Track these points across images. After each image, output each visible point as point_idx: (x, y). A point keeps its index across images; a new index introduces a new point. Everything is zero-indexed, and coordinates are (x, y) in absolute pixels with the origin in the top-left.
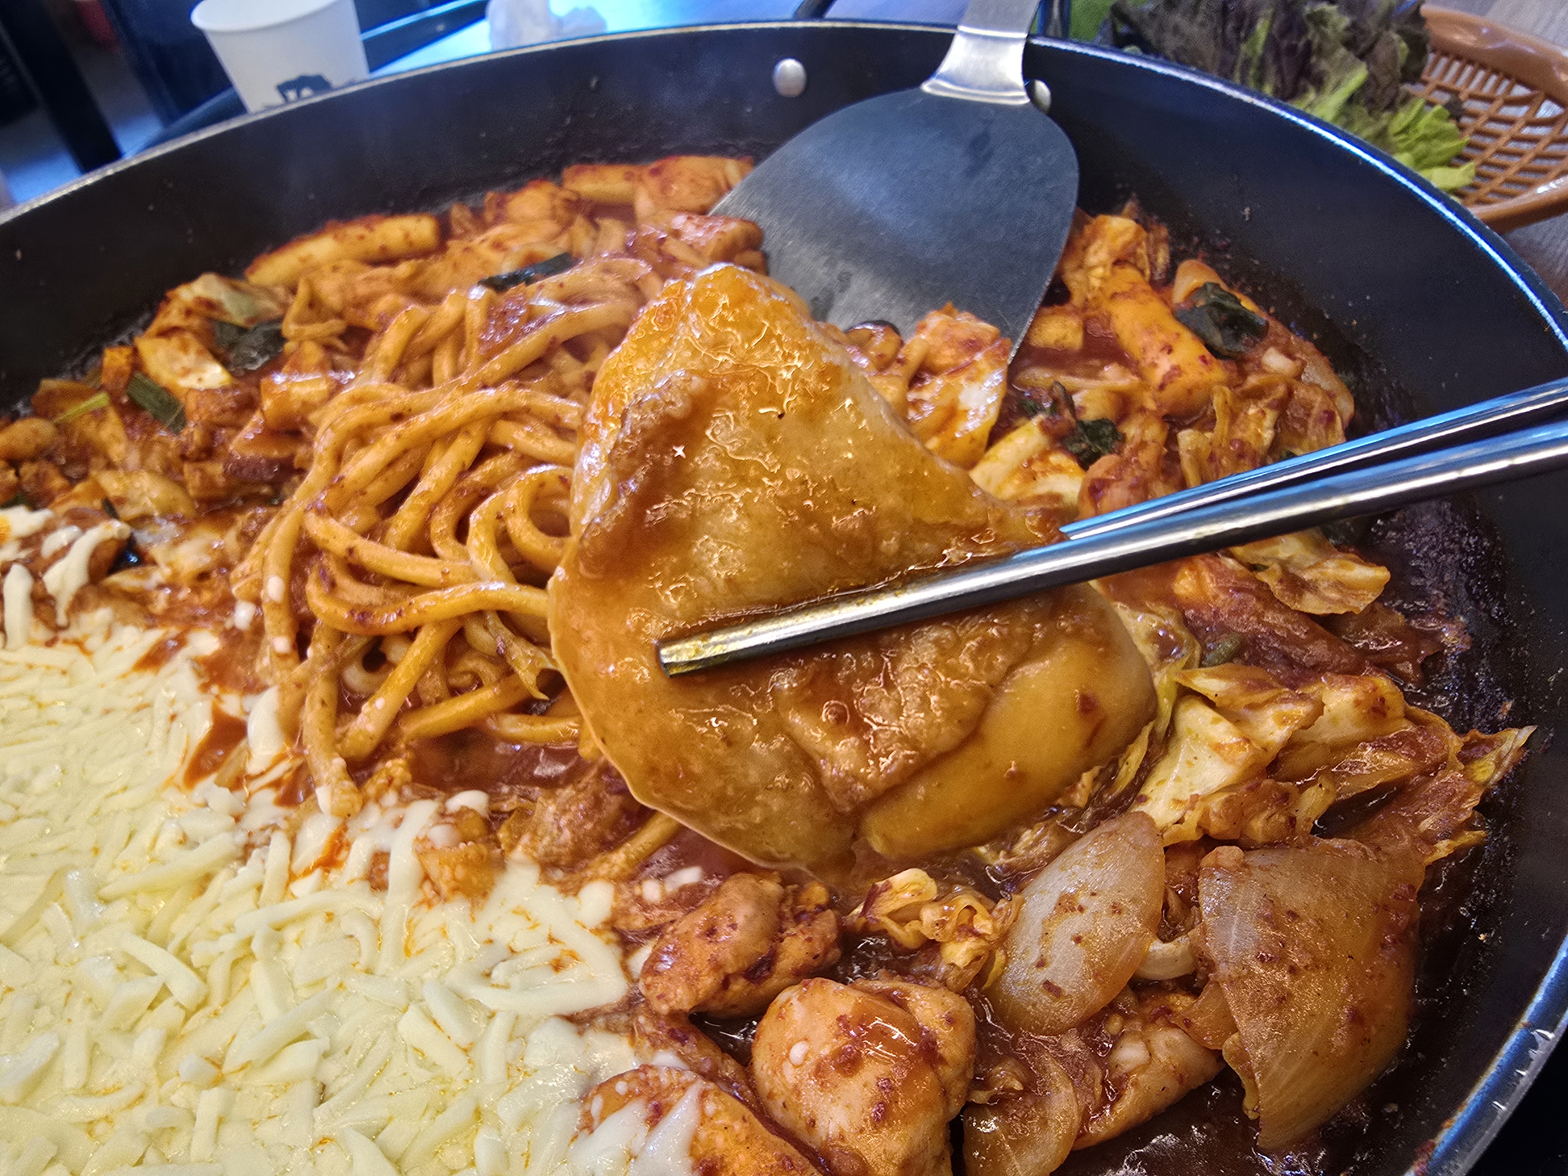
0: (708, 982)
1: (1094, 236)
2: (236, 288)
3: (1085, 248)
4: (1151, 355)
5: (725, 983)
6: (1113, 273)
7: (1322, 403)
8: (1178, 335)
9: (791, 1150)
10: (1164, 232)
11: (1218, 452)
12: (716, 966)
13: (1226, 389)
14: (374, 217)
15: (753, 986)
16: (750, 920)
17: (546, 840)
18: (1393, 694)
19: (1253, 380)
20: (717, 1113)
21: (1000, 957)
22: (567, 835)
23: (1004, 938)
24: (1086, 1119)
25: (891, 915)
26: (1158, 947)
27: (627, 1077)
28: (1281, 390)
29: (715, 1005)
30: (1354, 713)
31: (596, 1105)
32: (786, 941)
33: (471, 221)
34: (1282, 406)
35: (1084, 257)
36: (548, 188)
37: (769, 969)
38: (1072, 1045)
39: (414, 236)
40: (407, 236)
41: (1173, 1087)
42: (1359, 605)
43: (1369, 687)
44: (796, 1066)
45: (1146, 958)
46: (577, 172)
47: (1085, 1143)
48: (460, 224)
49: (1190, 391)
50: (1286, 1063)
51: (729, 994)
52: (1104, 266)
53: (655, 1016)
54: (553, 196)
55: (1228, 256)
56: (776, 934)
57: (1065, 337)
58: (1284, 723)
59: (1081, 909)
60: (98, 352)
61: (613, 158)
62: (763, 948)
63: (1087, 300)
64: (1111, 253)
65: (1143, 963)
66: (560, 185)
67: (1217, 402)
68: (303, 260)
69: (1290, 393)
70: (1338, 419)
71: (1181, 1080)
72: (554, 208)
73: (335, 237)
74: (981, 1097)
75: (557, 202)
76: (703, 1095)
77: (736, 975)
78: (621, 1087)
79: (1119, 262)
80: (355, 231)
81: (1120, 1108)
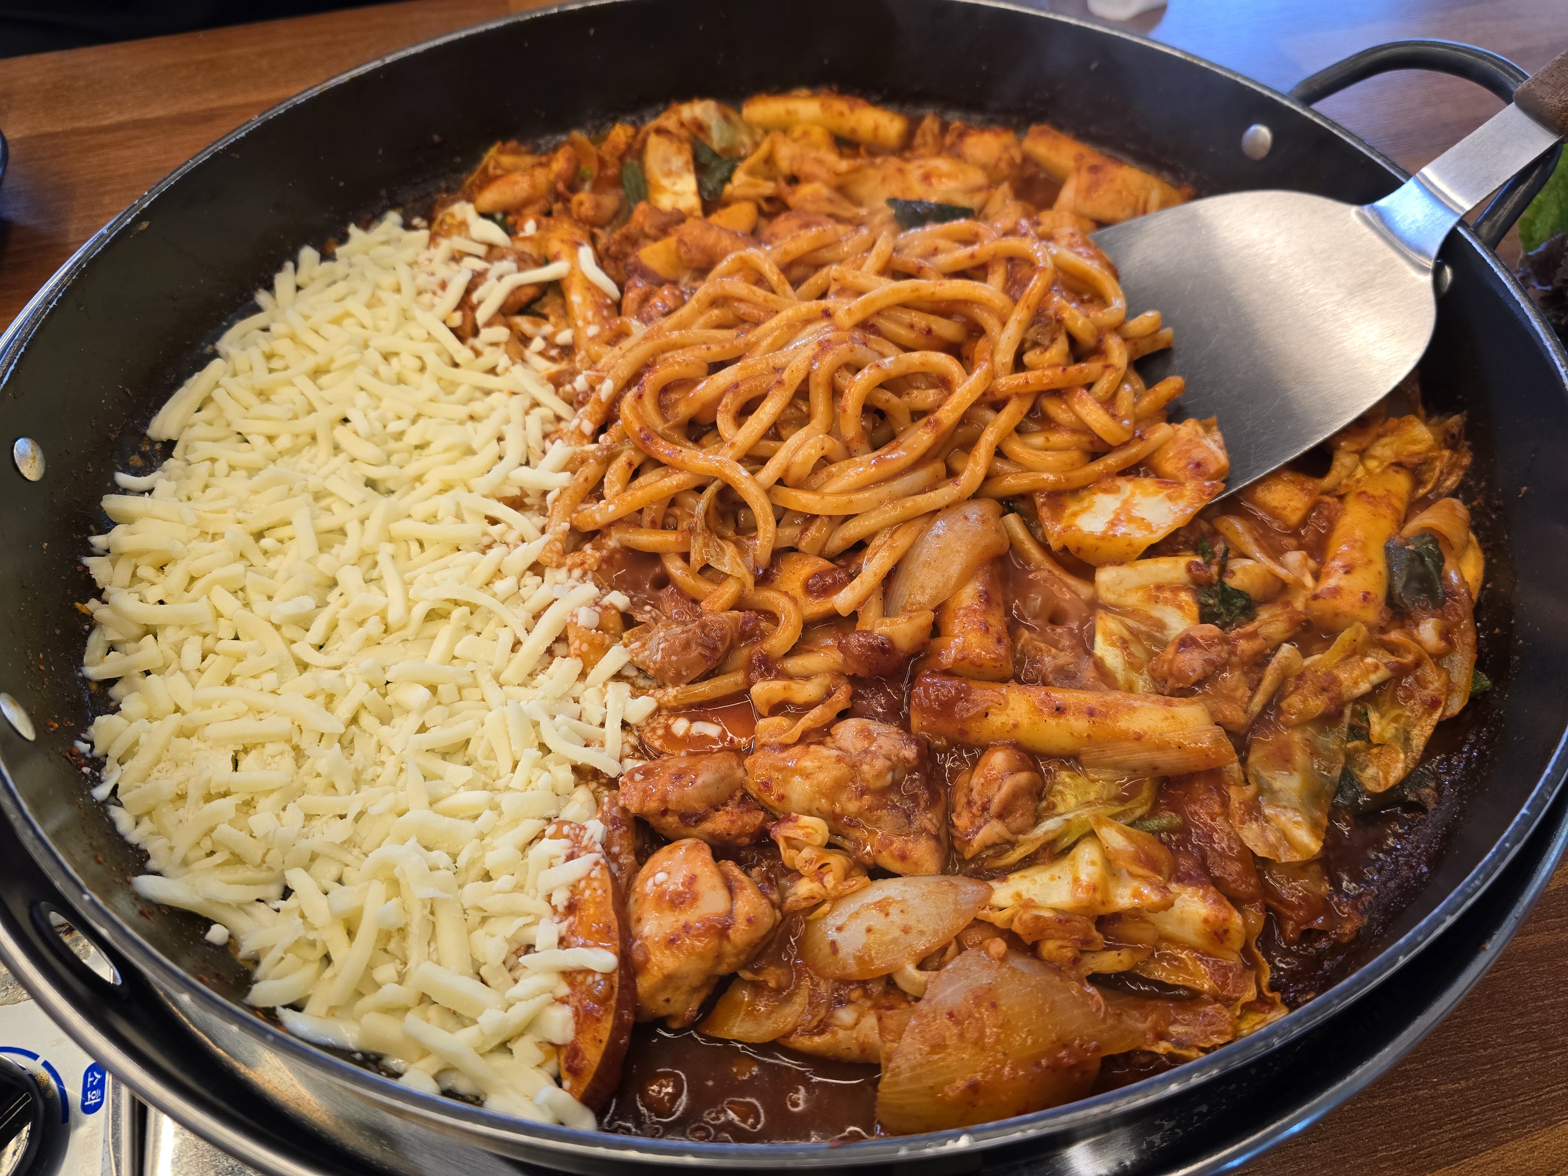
0: (653, 805)
1: (1392, 432)
2: (726, 118)
3: (1380, 436)
4: (1337, 564)
5: (665, 812)
6: (1383, 472)
7: (1437, 689)
8: (1370, 561)
9: (615, 925)
10: (1466, 461)
11: (1309, 675)
12: (664, 800)
13: (1364, 629)
14: (861, 102)
15: (680, 825)
16: (705, 786)
17: (647, 653)
18: (1239, 932)
19: (1395, 636)
20: (595, 879)
21: (826, 907)
22: (659, 657)
23: (838, 899)
24: (794, 1030)
25: (787, 839)
26: (910, 969)
27: (573, 825)
28: (1409, 659)
29: (652, 821)
30: (1200, 926)
31: (551, 829)
32: (721, 812)
33: (934, 136)
34: (1400, 672)
35: (1372, 443)
36: (1008, 138)
37: (696, 822)
38: (824, 988)
39: (881, 132)
40: (876, 128)
41: (856, 1051)
42: (1286, 857)
43: (1222, 915)
44: (655, 884)
45: (901, 969)
46: (1041, 134)
47: (783, 1042)
48: (924, 135)
49: (1337, 615)
50: (911, 1079)
51: (664, 821)
52: (1382, 462)
53: (614, 802)
54: (1006, 148)
55: (1493, 516)
56: (716, 806)
57: (1285, 508)
58: (1135, 897)
59: (887, 915)
60: (614, 120)
61: (1082, 135)
62: (700, 807)
63: (1340, 483)
64: (1397, 454)
65: (897, 971)
66: (1020, 142)
67: (1346, 636)
68: (789, 112)
69: (1418, 664)
70: (1440, 710)
71: (863, 1051)
72: (1000, 159)
73: (822, 105)
74: (746, 975)
75: (1006, 156)
76: (597, 863)
77: (674, 812)
78: (566, 829)
79: (1399, 465)
80: (840, 105)
81: (817, 1039)
